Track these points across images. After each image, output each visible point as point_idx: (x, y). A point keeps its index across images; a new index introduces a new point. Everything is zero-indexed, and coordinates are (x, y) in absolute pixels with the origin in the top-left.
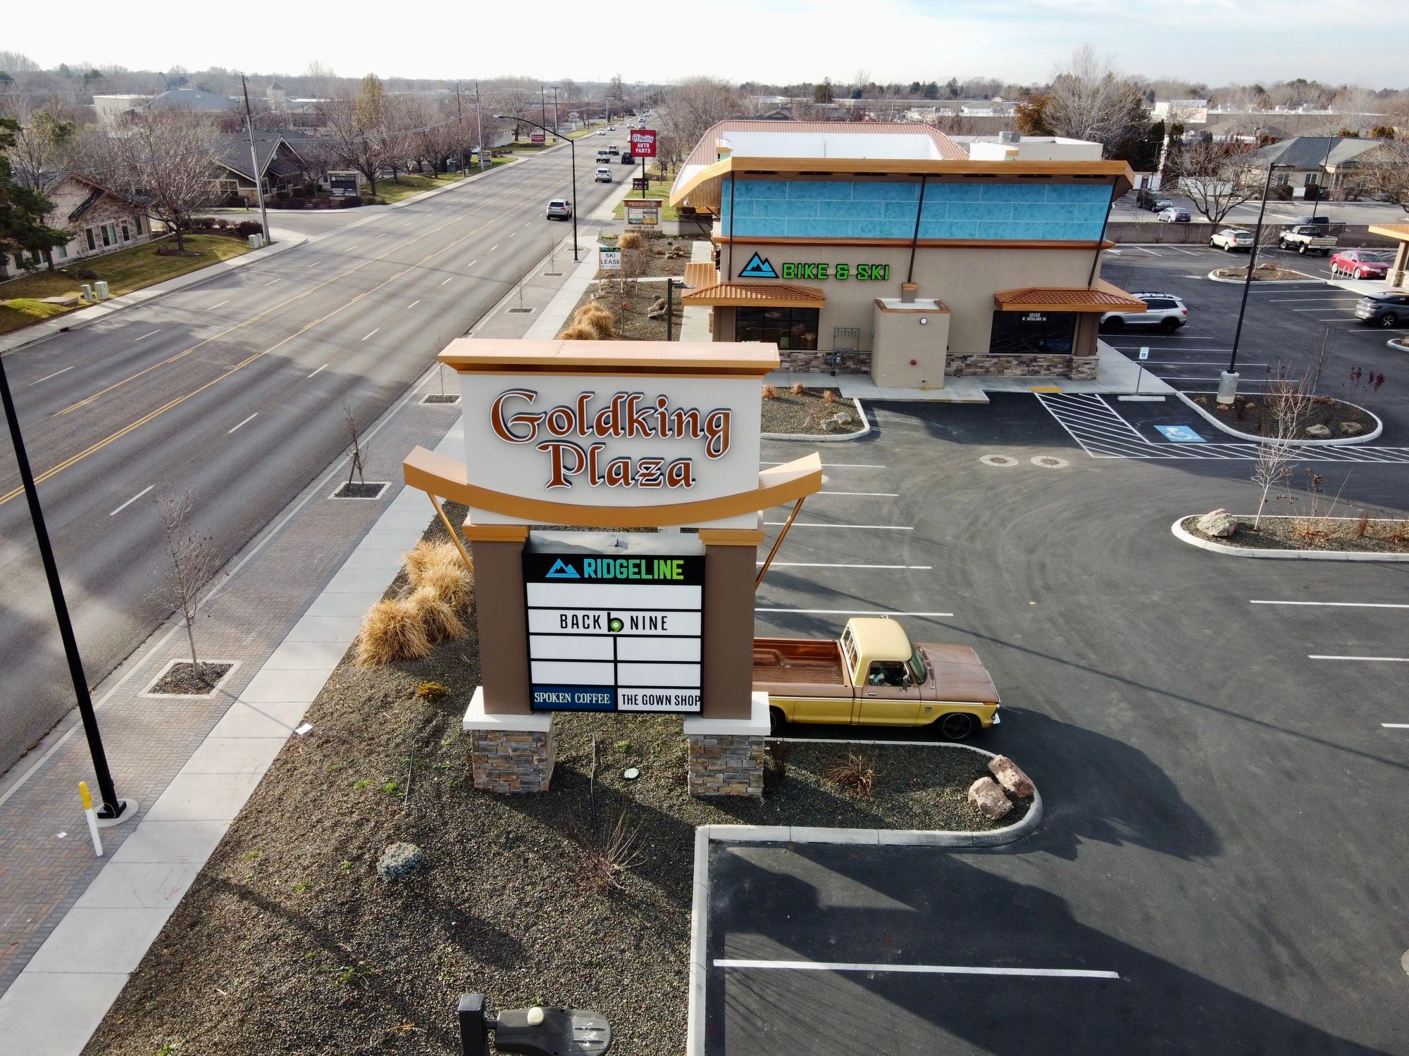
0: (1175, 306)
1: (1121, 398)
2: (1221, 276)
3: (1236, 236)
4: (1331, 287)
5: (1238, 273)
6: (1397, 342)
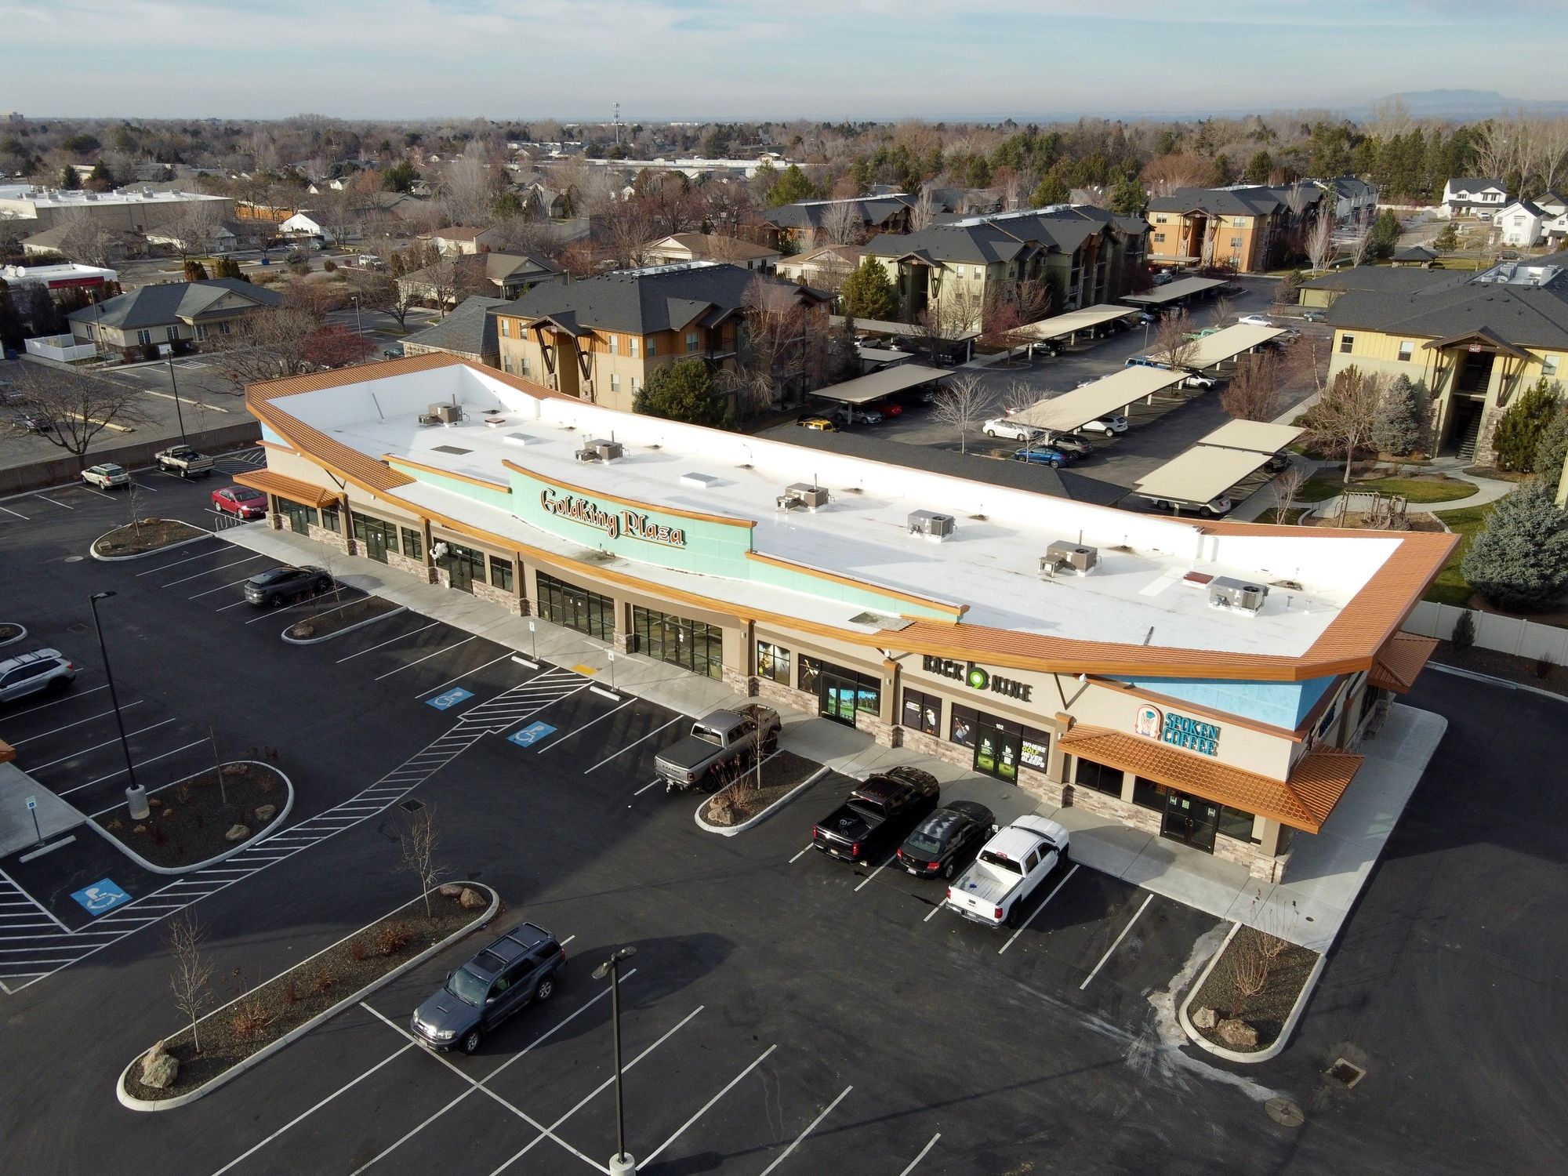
0: (56, 664)
1: (24, 859)
2: (103, 551)
3: (109, 474)
4: (222, 543)
5: (121, 540)
6: (290, 634)
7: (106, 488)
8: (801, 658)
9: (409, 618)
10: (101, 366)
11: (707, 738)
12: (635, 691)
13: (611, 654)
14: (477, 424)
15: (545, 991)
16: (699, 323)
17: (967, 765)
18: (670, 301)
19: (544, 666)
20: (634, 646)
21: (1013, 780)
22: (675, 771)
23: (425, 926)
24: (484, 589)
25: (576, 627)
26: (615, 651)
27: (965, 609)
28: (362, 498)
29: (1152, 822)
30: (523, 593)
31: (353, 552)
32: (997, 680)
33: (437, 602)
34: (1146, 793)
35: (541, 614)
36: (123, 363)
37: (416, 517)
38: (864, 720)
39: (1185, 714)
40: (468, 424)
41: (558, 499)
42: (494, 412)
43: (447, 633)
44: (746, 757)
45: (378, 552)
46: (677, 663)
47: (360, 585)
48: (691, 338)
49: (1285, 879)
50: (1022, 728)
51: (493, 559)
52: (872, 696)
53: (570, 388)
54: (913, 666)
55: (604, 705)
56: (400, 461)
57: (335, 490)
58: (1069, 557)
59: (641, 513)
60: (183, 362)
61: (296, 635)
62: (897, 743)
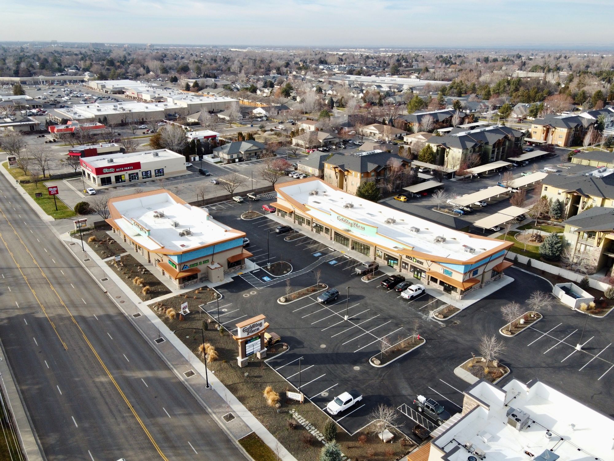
1: (254, 272)
2: (244, 218)
3: (240, 199)
4: (267, 218)
5: (247, 216)
6: (286, 239)
7: (239, 202)
8: (385, 254)
9: (307, 238)
10: (222, 164)
11: (365, 266)
12: (353, 257)
13: (348, 249)
14: (322, 195)
15: (336, 298)
16: (375, 170)
17: (412, 276)
18: (368, 163)
19: (335, 251)
20: (353, 248)
21: (420, 279)
22: (358, 271)
23: (317, 288)
24: (323, 234)
25: (341, 243)
26: (349, 249)
27: (413, 248)
28: (298, 212)
29: (442, 288)
30: (331, 236)
31: (295, 223)
32: (418, 261)
33: (313, 235)
34: (442, 283)
35: (334, 240)
36: (227, 164)
37: (310, 217)
38: (395, 266)
39: (447, 269)
40: (320, 195)
41: (340, 218)
42: (325, 192)
43: (315, 242)
44: (371, 271)
45: (300, 223)
46: (361, 252)
47: (297, 230)
48: (373, 174)
49: (461, 299)
50: (422, 270)
51: (326, 228)
52: (397, 262)
53: (341, 187)
54: (404, 257)
55: (346, 259)
56: (308, 206)
57: (292, 209)
58: (440, 239)
59: (357, 223)
60: (241, 164)
61: (287, 239)
62: (400, 271)
